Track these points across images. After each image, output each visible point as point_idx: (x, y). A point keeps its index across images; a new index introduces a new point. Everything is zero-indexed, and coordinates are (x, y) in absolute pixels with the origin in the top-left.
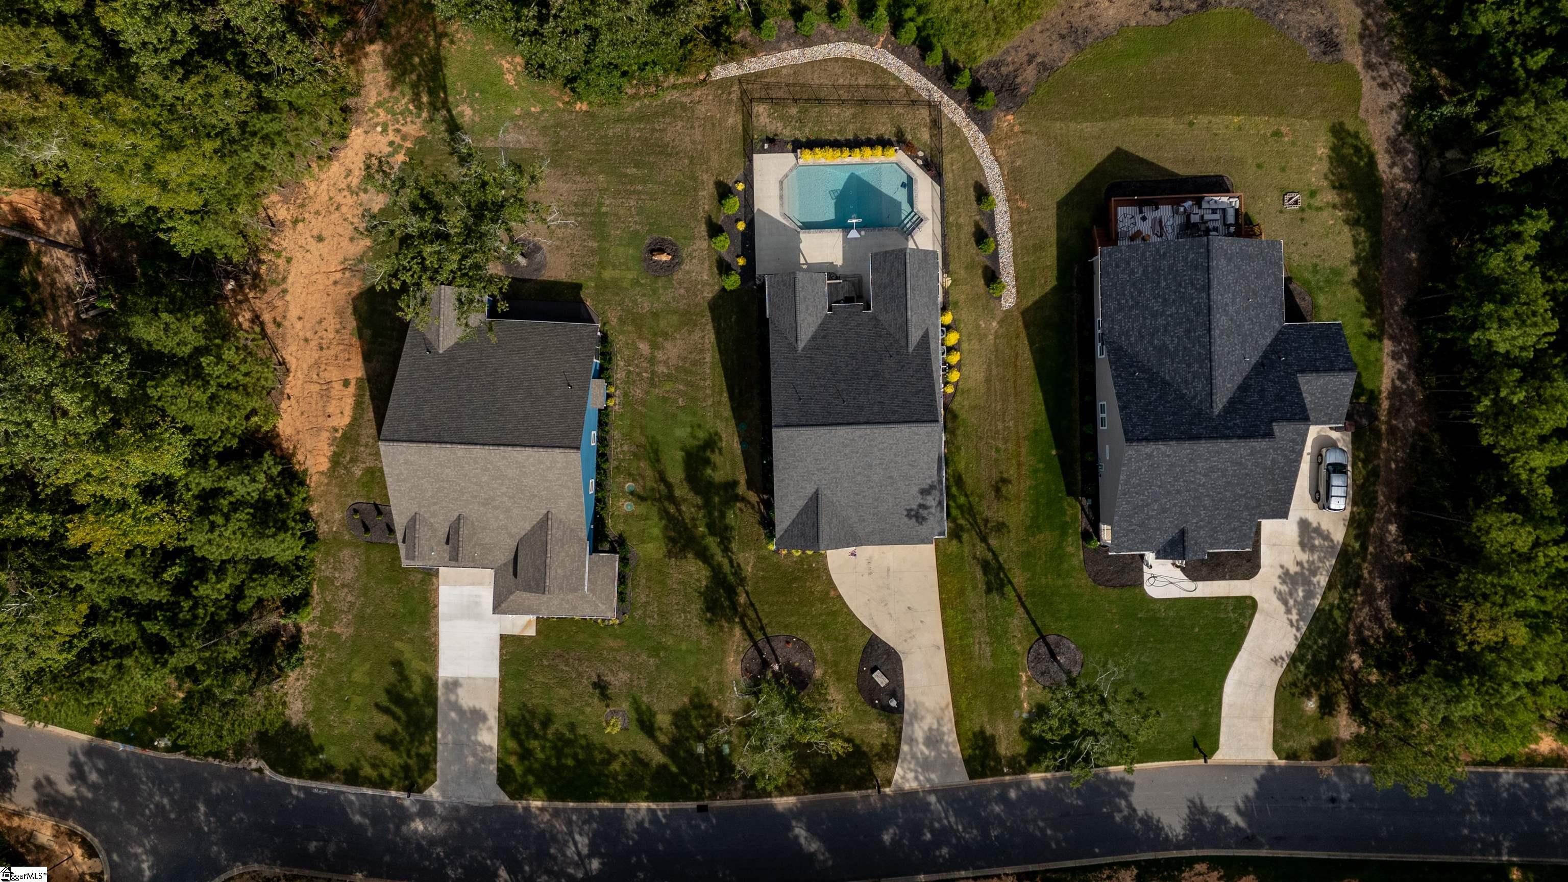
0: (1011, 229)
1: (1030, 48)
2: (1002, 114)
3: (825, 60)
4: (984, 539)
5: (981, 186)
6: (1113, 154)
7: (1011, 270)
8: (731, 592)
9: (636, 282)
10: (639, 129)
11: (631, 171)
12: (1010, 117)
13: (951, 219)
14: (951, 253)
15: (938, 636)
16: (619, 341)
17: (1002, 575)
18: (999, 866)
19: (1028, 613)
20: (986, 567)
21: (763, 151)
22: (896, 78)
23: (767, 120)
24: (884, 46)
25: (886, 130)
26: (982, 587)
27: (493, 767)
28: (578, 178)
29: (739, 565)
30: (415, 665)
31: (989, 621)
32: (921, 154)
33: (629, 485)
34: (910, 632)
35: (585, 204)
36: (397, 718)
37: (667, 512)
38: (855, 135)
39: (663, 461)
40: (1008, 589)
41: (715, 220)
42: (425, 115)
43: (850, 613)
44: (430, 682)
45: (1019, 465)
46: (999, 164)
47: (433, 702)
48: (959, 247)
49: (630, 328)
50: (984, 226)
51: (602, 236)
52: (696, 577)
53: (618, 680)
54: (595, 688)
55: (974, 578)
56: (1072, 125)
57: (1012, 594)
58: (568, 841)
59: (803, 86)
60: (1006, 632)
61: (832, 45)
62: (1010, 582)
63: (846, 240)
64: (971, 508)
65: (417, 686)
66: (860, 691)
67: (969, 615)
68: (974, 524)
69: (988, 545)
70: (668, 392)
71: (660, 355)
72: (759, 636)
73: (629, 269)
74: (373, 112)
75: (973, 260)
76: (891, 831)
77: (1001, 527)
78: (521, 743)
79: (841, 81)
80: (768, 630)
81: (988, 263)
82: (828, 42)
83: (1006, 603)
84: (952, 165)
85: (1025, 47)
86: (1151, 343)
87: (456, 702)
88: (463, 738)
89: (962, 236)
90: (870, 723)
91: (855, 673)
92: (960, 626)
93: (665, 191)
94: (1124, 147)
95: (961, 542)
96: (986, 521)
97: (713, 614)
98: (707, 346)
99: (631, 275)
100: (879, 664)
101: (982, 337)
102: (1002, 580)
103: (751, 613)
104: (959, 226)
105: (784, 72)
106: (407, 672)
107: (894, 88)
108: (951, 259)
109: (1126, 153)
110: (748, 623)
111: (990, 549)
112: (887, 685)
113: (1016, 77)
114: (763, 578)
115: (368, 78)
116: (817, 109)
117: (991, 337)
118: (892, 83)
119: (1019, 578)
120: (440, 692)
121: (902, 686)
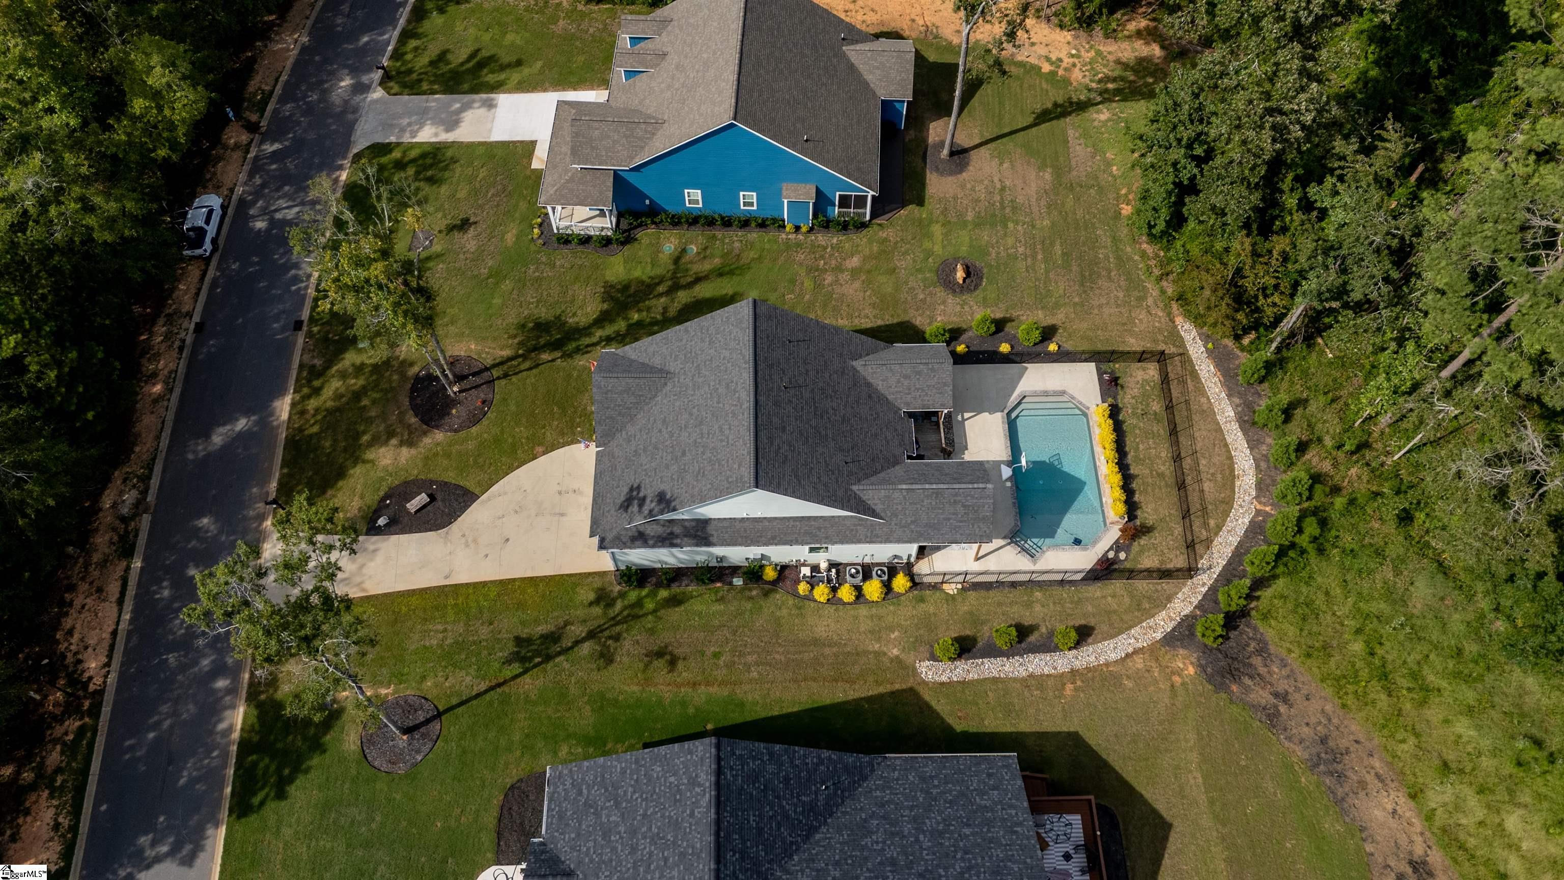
0: (1031, 676)
1: (1297, 696)
2: (1194, 660)
3: (1226, 445)
4: (591, 635)
5: (1089, 635)
6: (1161, 817)
7: (973, 676)
8: (555, 346)
9: (929, 254)
10: (1107, 258)
11: (1058, 249)
12: (1191, 670)
13: (1038, 594)
14: (992, 593)
15: (463, 577)
16: (860, 239)
17: (538, 660)
18: (122, 664)
19: (478, 696)
20: (553, 638)
21: (1100, 373)
22: (1219, 528)
23: (1139, 378)
24: (1258, 512)
25: (1148, 514)
26: (524, 633)
27: (393, 139)
28: (1043, 203)
29: (587, 352)
30: (515, 76)
31: (474, 643)
32: (1122, 556)
33: (693, 249)
34: (475, 541)
35: (1014, 209)
36: (462, 64)
37: (658, 284)
38: (1137, 476)
39: (719, 280)
40: (516, 668)
41: (1009, 325)
42: (1094, 85)
43: (511, 469)
44: (496, 87)
45: (694, 685)
46: (1123, 660)
47: (475, 90)
48: (1000, 604)
49: (875, 249)
50: (1032, 638)
51: (979, 224)
52: (579, 312)
53: (469, 241)
54: (462, 220)
55: (537, 622)
56: (1194, 756)
57: (508, 672)
58: (294, 200)
59: (1189, 418)
60: (455, 666)
61: (1248, 451)
62: (526, 671)
63: (997, 464)
64: (637, 617)
65: (491, 78)
66: (406, 483)
67: (486, 616)
68: (615, 621)
69: (584, 640)
70: (803, 283)
71: (846, 276)
72: (496, 373)
73: (944, 247)
74: (1091, 48)
75: (983, 623)
76: (212, 527)
77: (606, 658)
78: (414, 161)
79: (1203, 462)
80: (503, 382)
81: (980, 644)
82: (1251, 448)
83: (497, 665)
84: (1113, 596)
85: (1298, 690)
86: (873, 816)
87: (471, 108)
88: (431, 115)
89: (1015, 608)
90: (362, 497)
91: (431, 476)
92: (474, 605)
93: (1037, 279)
94: (1173, 837)
95: (591, 604)
96: (617, 638)
97: (532, 329)
98: (856, 321)
99: (938, 249)
100: (439, 504)
101: (876, 634)
102: (530, 659)
103: (527, 364)
104: (1029, 605)
105: (1204, 400)
106: (508, 71)
107: (1205, 525)
108: (983, 593)
109: (1166, 838)
110: (514, 363)
111: (577, 643)
112: (409, 513)
113: (1251, 677)
114: (570, 376)
115: (1125, 45)
116: (1162, 432)
117: (877, 646)
118: (1212, 523)
119: (530, 684)
120: (484, 96)
121: (403, 532)
